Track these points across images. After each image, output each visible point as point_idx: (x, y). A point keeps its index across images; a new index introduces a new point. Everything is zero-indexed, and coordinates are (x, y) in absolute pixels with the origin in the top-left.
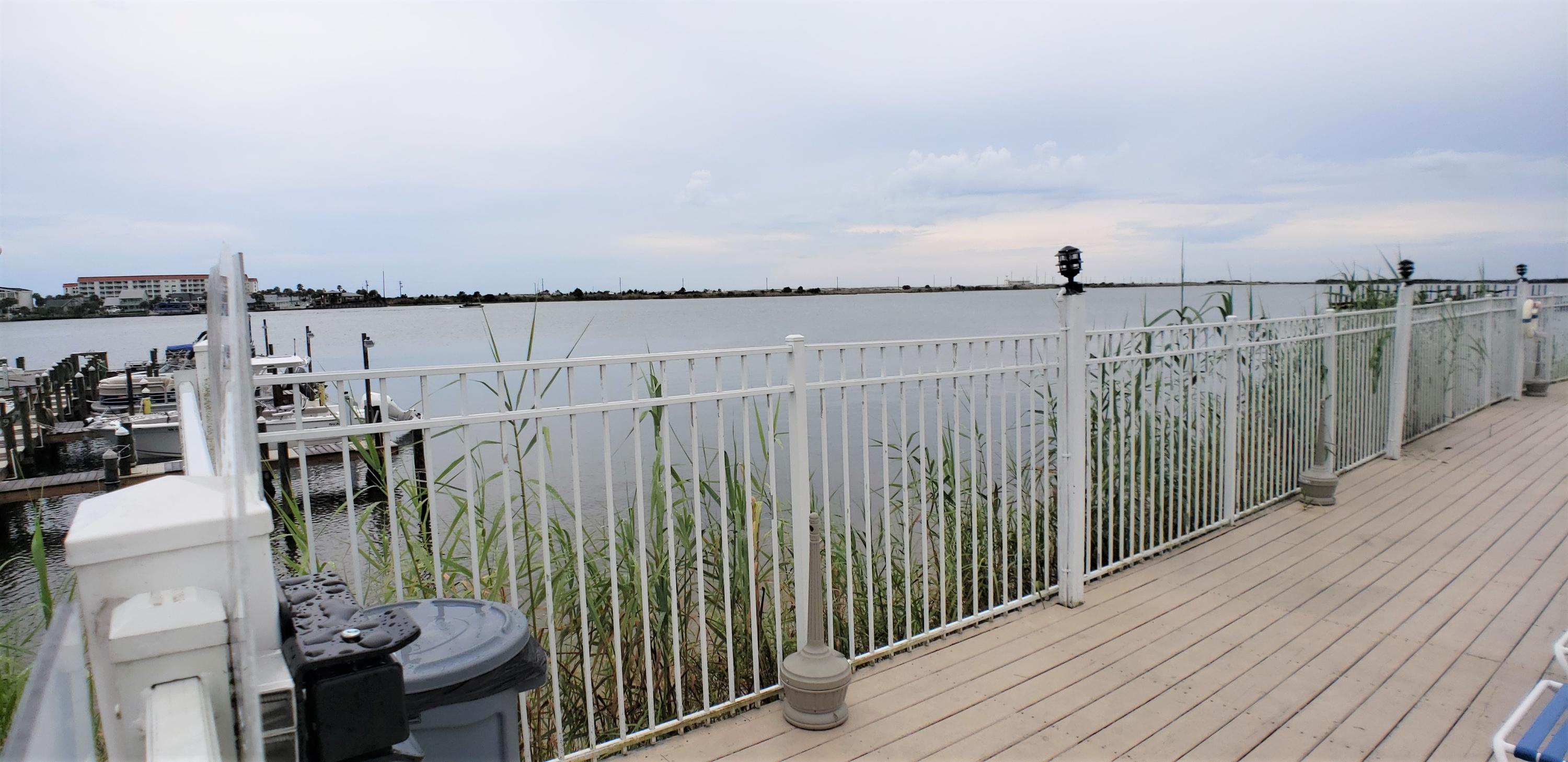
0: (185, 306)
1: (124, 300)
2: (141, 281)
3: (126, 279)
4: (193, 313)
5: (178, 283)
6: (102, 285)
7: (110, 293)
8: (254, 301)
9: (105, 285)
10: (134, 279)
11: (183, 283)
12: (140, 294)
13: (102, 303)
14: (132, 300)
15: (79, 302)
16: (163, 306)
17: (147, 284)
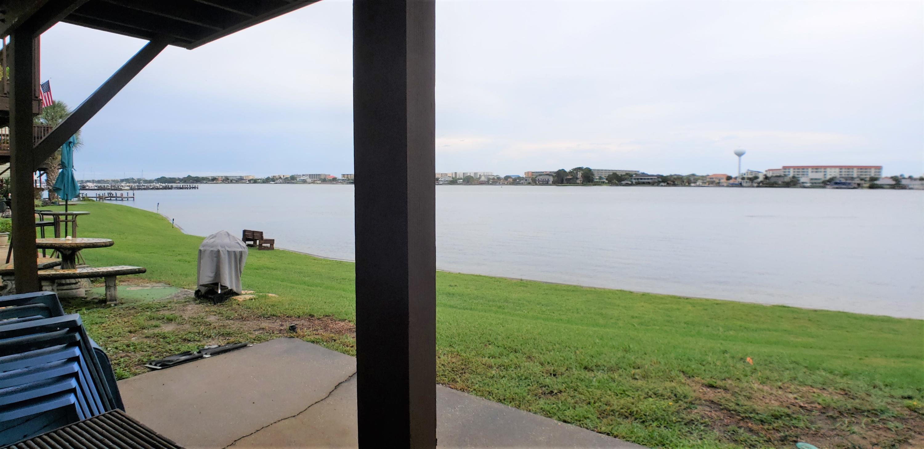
0: (849, 184)
1: (812, 179)
2: (816, 168)
3: (808, 167)
4: (854, 188)
5: (837, 170)
6: (794, 170)
7: (803, 175)
8: (893, 183)
9: (796, 170)
10: (813, 167)
11: (841, 170)
12: (819, 176)
13: (798, 180)
14: (816, 179)
15: (787, 179)
16: (836, 183)
17: (819, 170)
